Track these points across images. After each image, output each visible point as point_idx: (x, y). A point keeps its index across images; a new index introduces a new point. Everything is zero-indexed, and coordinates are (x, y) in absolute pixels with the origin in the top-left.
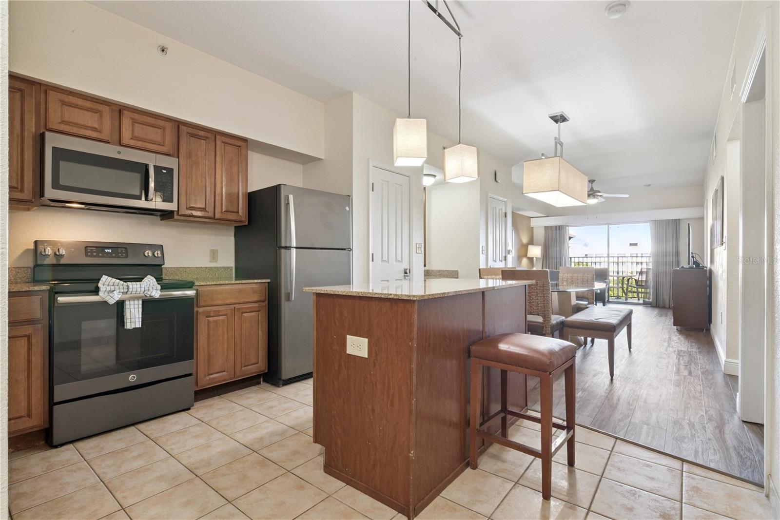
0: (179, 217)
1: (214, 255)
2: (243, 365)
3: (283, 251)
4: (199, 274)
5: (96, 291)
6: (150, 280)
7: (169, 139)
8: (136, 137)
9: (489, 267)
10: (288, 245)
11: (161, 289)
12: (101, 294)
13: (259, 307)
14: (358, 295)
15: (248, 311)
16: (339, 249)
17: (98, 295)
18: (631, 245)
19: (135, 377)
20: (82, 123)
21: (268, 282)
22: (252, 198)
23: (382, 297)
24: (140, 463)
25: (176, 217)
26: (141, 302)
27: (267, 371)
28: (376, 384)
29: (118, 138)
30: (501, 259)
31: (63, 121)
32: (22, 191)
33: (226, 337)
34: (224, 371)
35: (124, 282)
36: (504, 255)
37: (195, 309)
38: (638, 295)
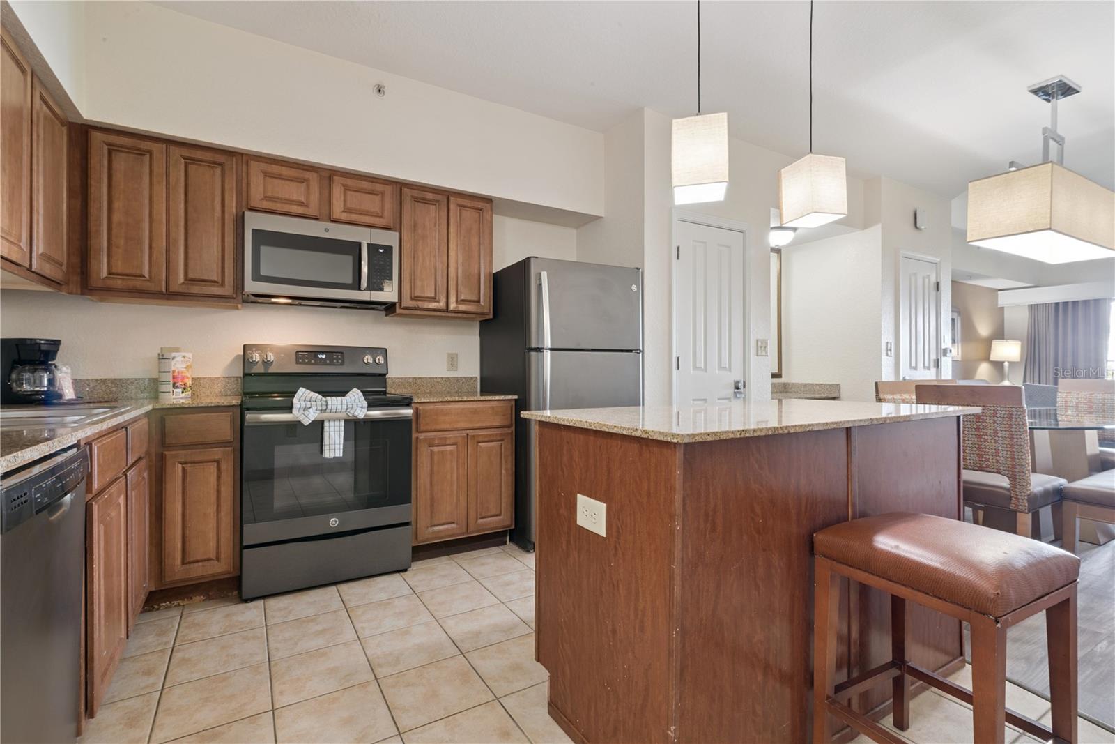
0: (402, 310)
1: (453, 360)
2: (479, 517)
3: (533, 354)
4: (432, 387)
5: (289, 409)
6: (355, 394)
7: (389, 206)
8: (348, 209)
9: (901, 379)
10: (540, 346)
11: (368, 407)
12: (295, 411)
13: (501, 434)
14: (589, 428)
15: (486, 439)
16: (622, 351)
17: (291, 413)
19: (336, 522)
20: (287, 197)
21: (516, 400)
22: (498, 280)
23: (624, 433)
24: (319, 642)
25: (398, 310)
26: (342, 423)
27: (513, 527)
28: (618, 586)
29: (327, 212)
30: (927, 365)
31: (266, 197)
32: (223, 285)
33: (455, 476)
34: (453, 523)
35: (323, 396)
36: (933, 357)
37: (414, 435)
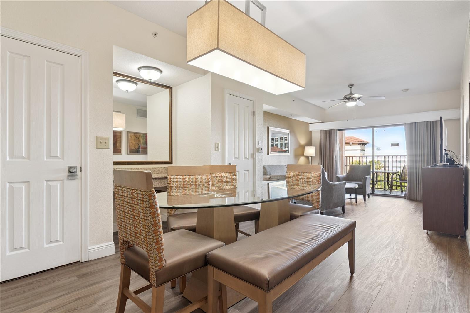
18: (393, 145)
30: (246, 157)
38: (402, 189)
